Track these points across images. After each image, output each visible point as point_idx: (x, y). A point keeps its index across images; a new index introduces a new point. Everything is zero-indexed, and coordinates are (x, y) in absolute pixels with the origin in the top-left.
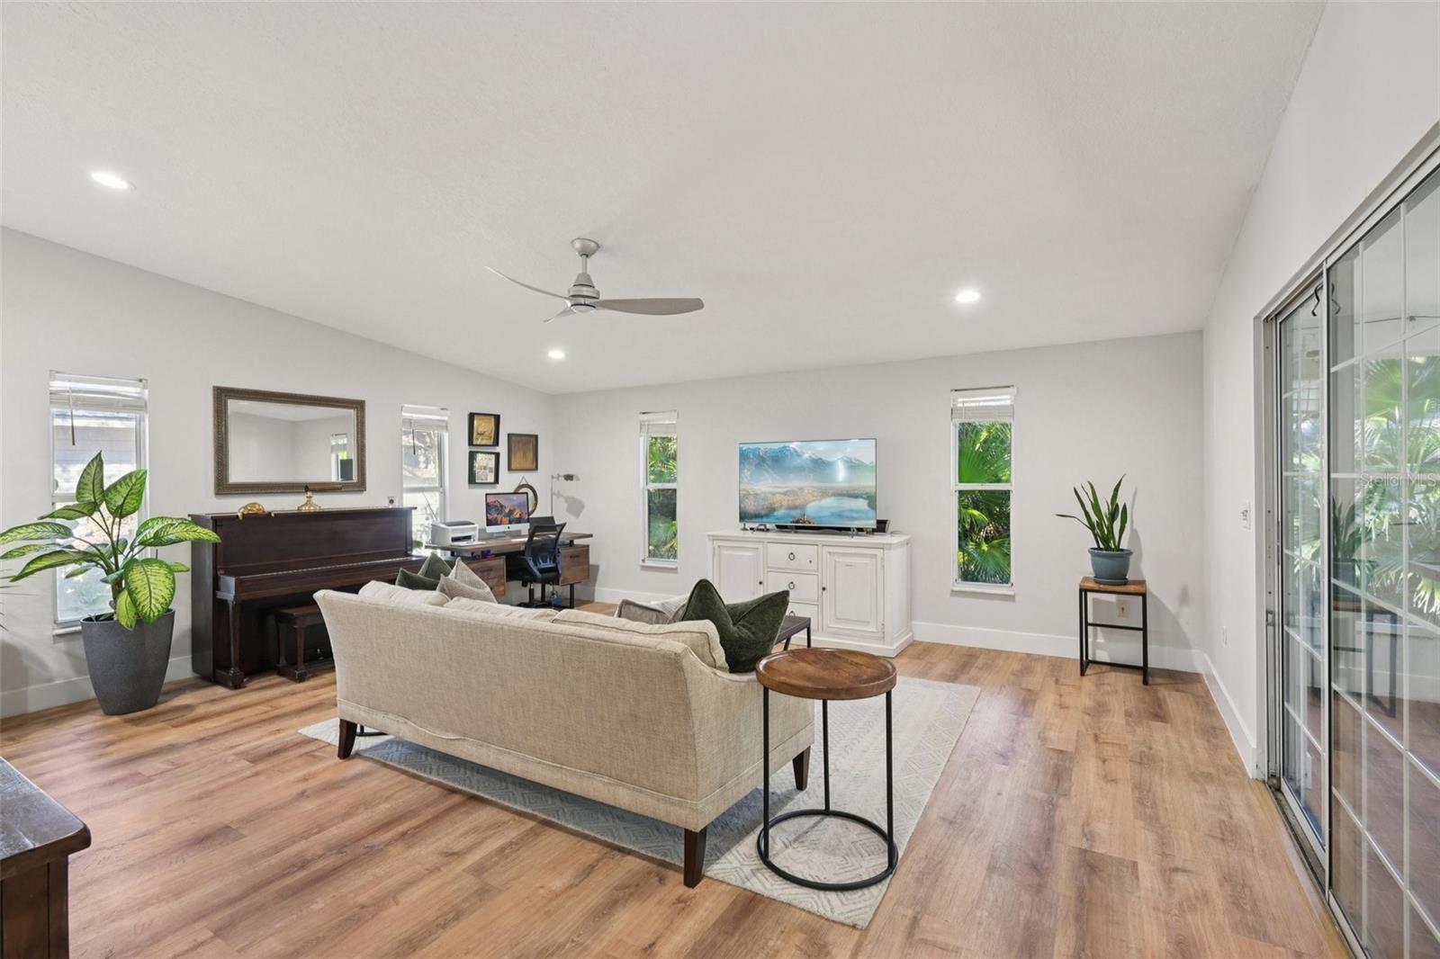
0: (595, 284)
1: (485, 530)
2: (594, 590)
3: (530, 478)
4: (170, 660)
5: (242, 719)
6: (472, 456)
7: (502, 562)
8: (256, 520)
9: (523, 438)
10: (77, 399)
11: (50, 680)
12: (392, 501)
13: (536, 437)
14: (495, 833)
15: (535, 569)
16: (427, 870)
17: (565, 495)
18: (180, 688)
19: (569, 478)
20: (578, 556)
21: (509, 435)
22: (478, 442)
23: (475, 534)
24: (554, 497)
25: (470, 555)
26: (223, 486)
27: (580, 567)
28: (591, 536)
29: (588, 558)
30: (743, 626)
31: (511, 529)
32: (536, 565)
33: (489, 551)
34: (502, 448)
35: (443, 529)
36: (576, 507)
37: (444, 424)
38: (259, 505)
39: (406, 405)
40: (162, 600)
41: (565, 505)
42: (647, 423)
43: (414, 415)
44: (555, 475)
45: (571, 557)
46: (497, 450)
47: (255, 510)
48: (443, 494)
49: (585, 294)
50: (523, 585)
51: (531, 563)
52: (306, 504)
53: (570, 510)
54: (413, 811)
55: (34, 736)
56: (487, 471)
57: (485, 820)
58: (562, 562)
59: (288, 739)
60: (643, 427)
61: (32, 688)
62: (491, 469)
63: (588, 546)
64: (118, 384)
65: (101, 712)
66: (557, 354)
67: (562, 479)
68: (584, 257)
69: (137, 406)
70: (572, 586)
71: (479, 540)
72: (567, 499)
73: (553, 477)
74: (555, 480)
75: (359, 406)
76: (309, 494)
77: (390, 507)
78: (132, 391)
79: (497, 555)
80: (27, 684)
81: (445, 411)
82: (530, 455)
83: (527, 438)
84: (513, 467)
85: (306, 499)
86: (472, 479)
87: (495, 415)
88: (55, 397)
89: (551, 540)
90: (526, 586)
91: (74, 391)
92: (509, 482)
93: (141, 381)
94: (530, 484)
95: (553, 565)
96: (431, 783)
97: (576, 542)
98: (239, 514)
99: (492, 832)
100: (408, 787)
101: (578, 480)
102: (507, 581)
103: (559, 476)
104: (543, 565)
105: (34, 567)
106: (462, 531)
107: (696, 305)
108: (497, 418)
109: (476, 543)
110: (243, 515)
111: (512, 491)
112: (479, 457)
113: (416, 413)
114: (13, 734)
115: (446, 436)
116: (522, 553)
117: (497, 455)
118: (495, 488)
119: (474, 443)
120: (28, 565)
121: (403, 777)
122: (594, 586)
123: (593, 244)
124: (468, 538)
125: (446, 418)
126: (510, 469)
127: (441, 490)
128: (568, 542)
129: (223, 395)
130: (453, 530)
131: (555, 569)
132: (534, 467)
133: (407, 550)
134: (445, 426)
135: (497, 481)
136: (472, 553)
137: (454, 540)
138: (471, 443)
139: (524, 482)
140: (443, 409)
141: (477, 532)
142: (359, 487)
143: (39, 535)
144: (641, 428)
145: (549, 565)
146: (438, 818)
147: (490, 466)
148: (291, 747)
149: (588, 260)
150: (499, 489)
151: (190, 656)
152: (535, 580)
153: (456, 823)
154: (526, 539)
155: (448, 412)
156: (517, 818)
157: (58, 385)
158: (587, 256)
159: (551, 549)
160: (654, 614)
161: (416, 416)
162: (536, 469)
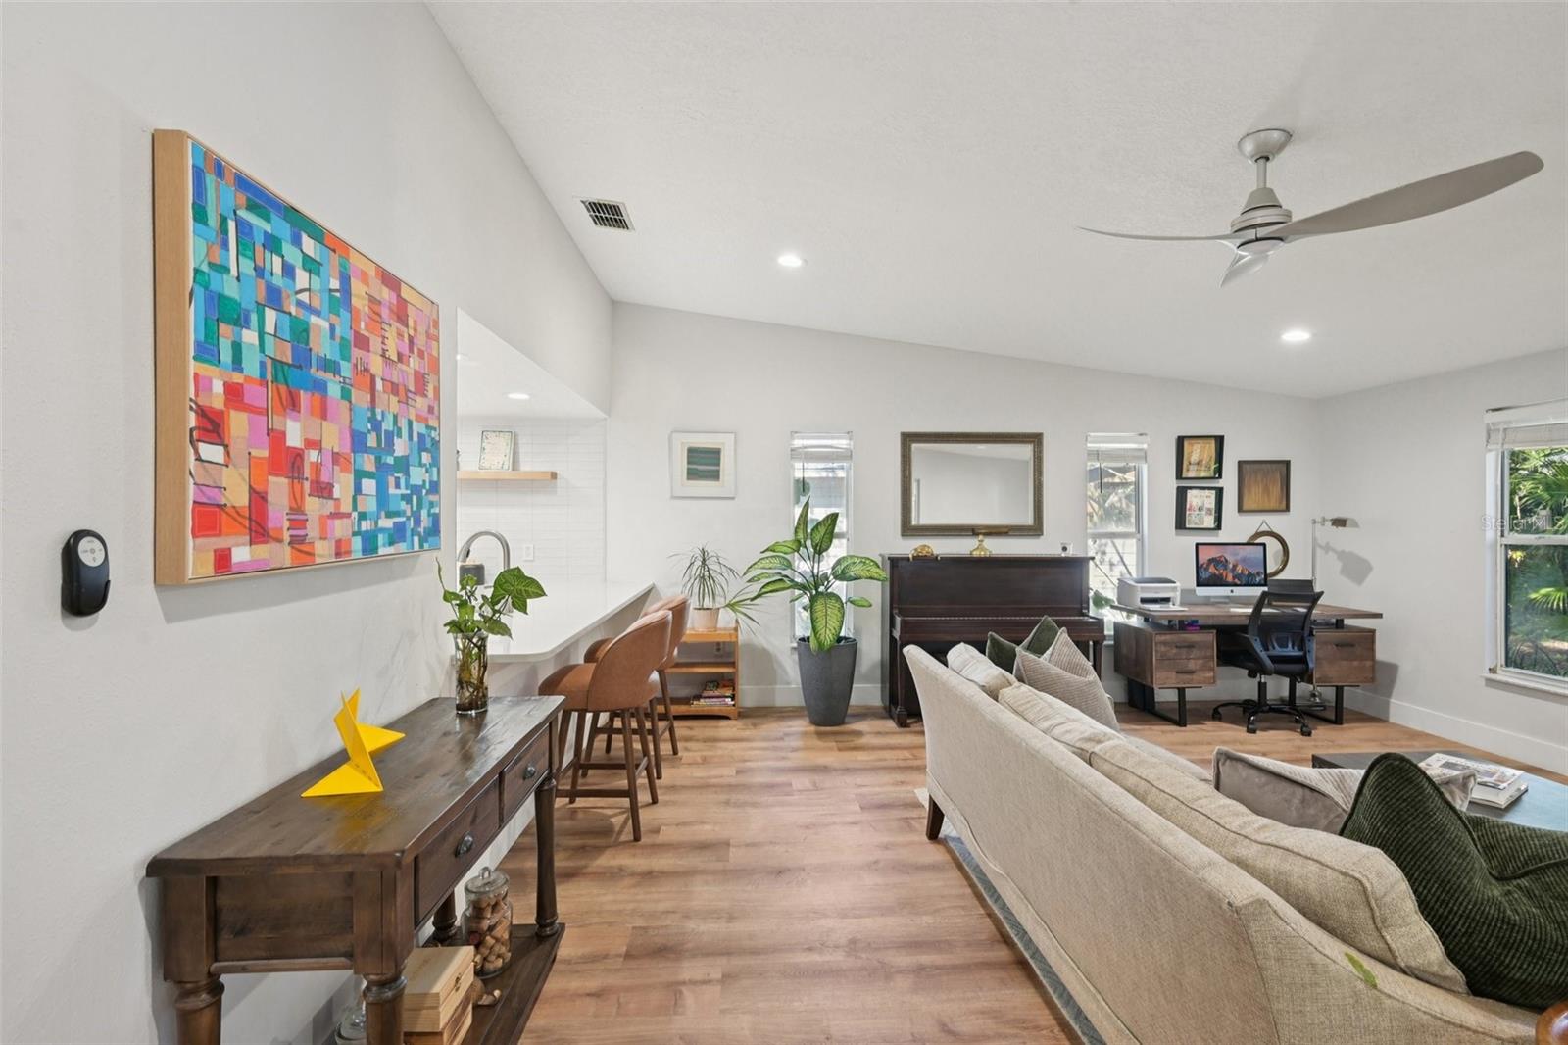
0: (1282, 201)
1: (1194, 591)
2: (1387, 704)
3: (1275, 522)
4: (854, 686)
5: (885, 760)
6: (1181, 494)
7: (1210, 638)
8: (924, 561)
9: (1264, 465)
10: (806, 453)
11: (788, 684)
12: (1065, 549)
13: (1287, 463)
14: (1016, 1036)
15: (1263, 655)
16: (913, 1035)
17: (1339, 549)
18: (866, 713)
19: (1340, 522)
20: (1352, 645)
21: (1239, 462)
22: (1191, 474)
23: (1177, 596)
24: (1319, 551)
25: (1166, 623)
26: (908, 530)
27: (1356, 663)
28: (1379, 615)
29: (1372, 650)
30: (1529, 894)
31: (1234, 594)
32: (1267, 649)
33: (1196, 621)
34: (1229, 481)
35: (1130, 585)
36: (1356, 569)
37: (1142, 454)
38: (929, 547)
39: (1092, 434)
40: (833, 631)
41: (1338, 565)
42: (1502, 427)
43: (1102, 445)
44: (1319, 519)
45: (1337, 645)
46: (1219, 484)
47: (924, 553)
48: (1141, 541)
49: (1259, 221)
50: (1250, 675)
51: (1258, 647)
52: (978, 548)
53: (1345, 571)
54: (948, 942)
55: (765, 727)
56: (1204, 512)
57: (1015, 1008)
58: (1317, 650)
59: (902, 796)
60: (1493, 436)
61: (778, 687)
62: (1209, 509)
63: (1373, 632)
64: (833, 438)
65: (808, 720)
66: (1296, 336)
67: (1328, 524)
68: (1262, 161)
69: (847, 455)
70: (1339, 690)
71: (1182, 604)
72: (1342, 555)
73: (1315, 522)
74: (1318, 526)
75: (1035, 440)
76: (981, 537)
77: (1063, 555)
78: (843, 443)
79: (1203, 628)
80: (776, 684)
81: (1144, 437)
82: (1276, 490)
83: (1269, 465)
84: (1245, 507)
85: (978, 543)
86: (1181, 524)
87: (1216, 437)
88: (795, 454)
89: (1300, 615)
90: (1255, 677)
91: (805, 447)
92: (1238, 527)
93: (848, 433)
94: (1275, 531)
95: (1301, 653)
96: (990, 915)
97: (1347, 622)
98: (911, 556)
99: (1015, 1031)
100: (963, 908)
101: (1355, 525)
102: (1218, 665)
103: (1324, 520)
104: (1278, 651)
105: (764, 590)
106: (1157, 590)
107: (1523, 165)
108: (1220, 441)
109: (1175, 608)
110: (914, 557)
111: (1245, 541)
112: (1190, 494)
113: (1104, 442)
114: (756, 721)
115: (1145, 468)
116: (1244, 629)
117: (1220, 492)
118: (1217, 536)
119: (1184, 476)
120: (763, 587)
121: (969, 891)
122: (1389, 695)
123: (1276, 135)
124: (1166, 600)
125: (1145, 446)
126: (1240, 509)
127: (1138, 536)
128: (1334, 620)
129: (908, 439)
130: (1142, 588)
131: (1303, 660)
132: (1284, 506)
133: (1082, 608)
134: (1143, 456)
135: (1219, 527)
136: (1170, 621)
137: (1144, 601)
138: (1179, 476)
139: (1264, 528)
140: (1141, 435)
141: (1178, 593)
142: (1035, 530)
143: (771, 565)
144: (1489, 437)
145: (1291, 651)
146: (967, 968)
147: (1207, 505)
148: (899, 805)
149: (1269, 164)
150: (1222, 537)
151: (879, 686)
152: (1265, 672)
153: (981, 989)
154: (1250, 610)
155: (1148, 439)
156: (1057, 1030)
157: (798, 443)
158: (1267, 159)
159: (1300, 630)
160: (1299, 792)
161: (1103, 446)
162: (1287, 509)
